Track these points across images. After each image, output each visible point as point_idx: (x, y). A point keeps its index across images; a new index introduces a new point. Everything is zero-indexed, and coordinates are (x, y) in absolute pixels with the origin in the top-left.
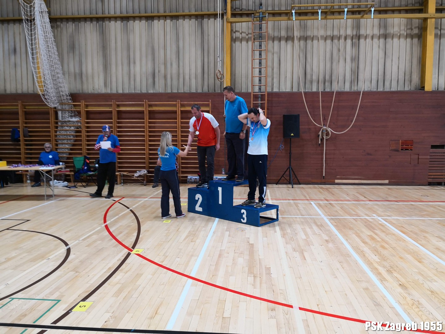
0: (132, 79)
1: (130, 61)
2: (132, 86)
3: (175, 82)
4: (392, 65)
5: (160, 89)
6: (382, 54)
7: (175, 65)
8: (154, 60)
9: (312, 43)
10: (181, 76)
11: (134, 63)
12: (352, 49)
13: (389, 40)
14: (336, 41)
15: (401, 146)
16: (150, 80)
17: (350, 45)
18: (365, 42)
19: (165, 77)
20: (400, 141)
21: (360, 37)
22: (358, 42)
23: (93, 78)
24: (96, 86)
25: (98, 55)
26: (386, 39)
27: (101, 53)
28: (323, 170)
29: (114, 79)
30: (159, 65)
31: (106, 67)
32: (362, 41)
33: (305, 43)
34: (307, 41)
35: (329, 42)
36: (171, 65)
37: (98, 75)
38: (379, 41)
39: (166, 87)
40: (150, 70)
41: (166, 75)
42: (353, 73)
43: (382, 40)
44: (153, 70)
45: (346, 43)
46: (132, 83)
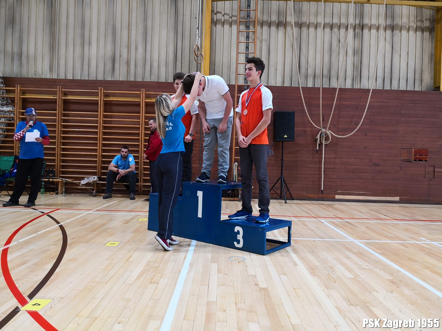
0: (86, 63)
1: (84, 41)
2: (86, 72)
3: (140, 70)
4: (400, 61)
5: (121, 76)
6: (388, 48)
7: (141, 50)
8: (114, 41)
9: (308, 31)
10: (148, 63)
11: (90, 44)
12: (355, 40)
13: (397, 32)
14: (335, 30)
15: (414, 155)
16: (109, 66)
17: (352, 36)
18: (369, 33)
19: (128, 63)
20: (413, 150)
21: (364, 28)
22: (361, 32)
23: (35, 60)
24: (39, 70)
25: (45, 32)
26: (393, 31)
27: (47, 30)
28: (321, 183)
29: (62, 62)
30: (122, 48)
31: (53, 47)
32: (366, 31)
33: (300, 31)
34: (302, 29)
35: (327, 30)
36: (136, 48)
37: (43, 57)
38: (385, 33)
39: (129, 75)
40: (109, 53)
41: (129, 60)
42: (355, 68)
43: (389, 32)
44: (113, 54)
45: (347, 33)
46: (86, 68)
